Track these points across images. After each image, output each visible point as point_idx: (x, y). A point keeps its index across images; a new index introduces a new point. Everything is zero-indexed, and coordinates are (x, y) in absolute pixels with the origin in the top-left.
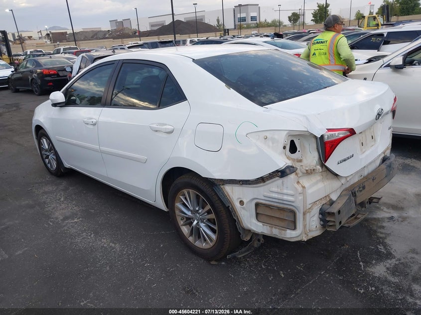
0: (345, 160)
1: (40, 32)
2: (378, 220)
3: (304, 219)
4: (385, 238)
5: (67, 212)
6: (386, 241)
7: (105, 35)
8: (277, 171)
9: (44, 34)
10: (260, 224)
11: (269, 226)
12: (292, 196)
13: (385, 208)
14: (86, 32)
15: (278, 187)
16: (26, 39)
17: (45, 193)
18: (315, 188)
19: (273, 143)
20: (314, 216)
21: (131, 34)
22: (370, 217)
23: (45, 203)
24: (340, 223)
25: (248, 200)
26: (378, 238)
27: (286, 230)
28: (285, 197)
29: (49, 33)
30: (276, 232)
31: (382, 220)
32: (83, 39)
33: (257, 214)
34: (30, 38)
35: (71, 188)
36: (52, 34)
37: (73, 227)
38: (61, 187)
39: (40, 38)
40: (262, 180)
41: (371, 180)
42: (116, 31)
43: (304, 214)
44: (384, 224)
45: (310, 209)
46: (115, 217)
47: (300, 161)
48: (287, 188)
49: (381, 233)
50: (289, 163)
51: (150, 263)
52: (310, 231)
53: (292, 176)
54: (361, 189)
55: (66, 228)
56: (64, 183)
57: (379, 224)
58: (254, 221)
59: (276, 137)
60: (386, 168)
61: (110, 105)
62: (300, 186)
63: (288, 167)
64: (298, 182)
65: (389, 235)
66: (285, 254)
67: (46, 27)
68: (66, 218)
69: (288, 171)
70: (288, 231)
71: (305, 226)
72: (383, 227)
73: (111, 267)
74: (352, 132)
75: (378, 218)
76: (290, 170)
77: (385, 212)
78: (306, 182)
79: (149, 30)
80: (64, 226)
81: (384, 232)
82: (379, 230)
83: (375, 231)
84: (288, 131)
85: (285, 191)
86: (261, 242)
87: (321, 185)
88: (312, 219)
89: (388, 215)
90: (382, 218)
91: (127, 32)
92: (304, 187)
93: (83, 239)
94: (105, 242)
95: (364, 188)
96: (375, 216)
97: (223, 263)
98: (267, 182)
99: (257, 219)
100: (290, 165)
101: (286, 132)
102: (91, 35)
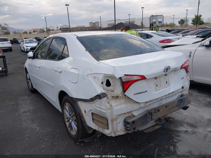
0: (140, 93)
1: (58, 27)
2: (178, 132)
3: (112, 124)
4: (177, 142)
5: (26, 110)
6: (177, 144)
7: (86, 29)
8: (98, 96)
9: (59, 28)
10: (94, 125)
11: (98, 126)
12: (105, 110)
13: (186, 125)
14: (78, 28)
15: (99, 104)
16: (51, 30)
17: (23, 99)
18: (119, 107)
19: (98, 80)
20: (119, 123)
21: (98, 29)
22: (174, 129)
23: (20, 104)
24: (135, 129)
25: (88, 111)
26: (173, 142)
27: (105, 129)
28: (102, 111)
29: (61, 28)
30: (100, 130)
31: (181, 132)
32: (76, 31)
33: (93, 119)
34: (53, 30)
35: (35, 98)
36: (63, 28)
37: (25, 117)
38: (31, 97)
39: (57, 30)
40: (92, 100)
41: (165, 107)
42: (91, 27)
43: (112, 121)
44: (181, 134)
45: (116, 118)
46: (46, 114)
47: (113, 91)
48: (103, 105)
49: (176, 139)
50: (104, 91)
51: (48, 139)
52: (117, 131)
53: (105, 99)
54: (157, 111)
55: (21, 117)
56: (33, 95)
57: (178, 134)
58: (92, 122)
59: (99, 77)
60: (178, 101)
61: (46, 59)
62: (109, 104)
63: (103, 94)
64: (109, 103)
65: (180, 141)
66: (116, 144)
67: (60, 25)
68: (24, 112)
69: (102, 96)
70: (106, 130)
71: (113, 128)
72: (179, 136)
73: (29, 139)
74: (143, 78)
75: (179, 131)
76: (103, 95)
77: (185, 127)
78: (114, 103)
79: (107, 27)
80: (21, 116)
81: (178, 139)
82: (176, 137)
83: (173, 138)
84: (104, 74)
85: (102, 107)
86: (100, 135)
87: (124, 106)
88: (118, 125)
89: (185, 129)
90: (181, 131)
91: (96, 28)
92: (111, 106)
93: (25, 123)
94: (34, 126)
95: (159, 111)
96: (178, 129)
97: (82, 144)
98: (95, 101)
99: (93, 121)
100: (104, 93)
101: (103, 75)
102: (80, 29)
